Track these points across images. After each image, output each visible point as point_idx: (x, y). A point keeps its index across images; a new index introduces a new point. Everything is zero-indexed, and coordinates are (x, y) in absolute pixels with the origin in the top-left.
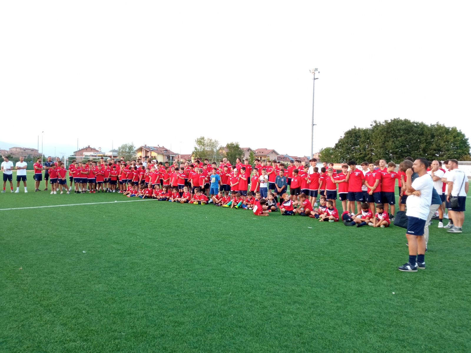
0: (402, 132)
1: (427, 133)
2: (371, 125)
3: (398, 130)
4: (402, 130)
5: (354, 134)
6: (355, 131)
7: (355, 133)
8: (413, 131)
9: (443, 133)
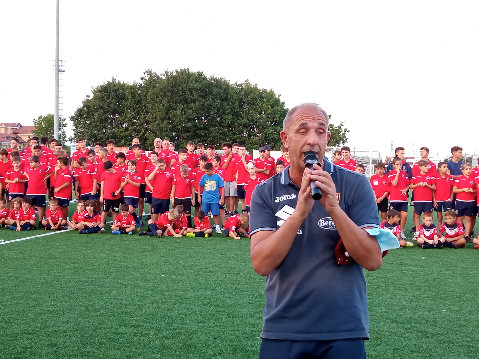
0: (196, 95)
1: (232, 97)
2: (142, 79)
3: (189, 90)
4: (196, 90)
5: (113, 93)
6: (116, 88)
7: (116, 91)
8: (211, 92)
9: (256, 99)
